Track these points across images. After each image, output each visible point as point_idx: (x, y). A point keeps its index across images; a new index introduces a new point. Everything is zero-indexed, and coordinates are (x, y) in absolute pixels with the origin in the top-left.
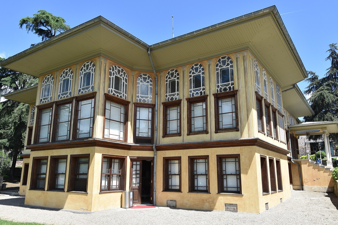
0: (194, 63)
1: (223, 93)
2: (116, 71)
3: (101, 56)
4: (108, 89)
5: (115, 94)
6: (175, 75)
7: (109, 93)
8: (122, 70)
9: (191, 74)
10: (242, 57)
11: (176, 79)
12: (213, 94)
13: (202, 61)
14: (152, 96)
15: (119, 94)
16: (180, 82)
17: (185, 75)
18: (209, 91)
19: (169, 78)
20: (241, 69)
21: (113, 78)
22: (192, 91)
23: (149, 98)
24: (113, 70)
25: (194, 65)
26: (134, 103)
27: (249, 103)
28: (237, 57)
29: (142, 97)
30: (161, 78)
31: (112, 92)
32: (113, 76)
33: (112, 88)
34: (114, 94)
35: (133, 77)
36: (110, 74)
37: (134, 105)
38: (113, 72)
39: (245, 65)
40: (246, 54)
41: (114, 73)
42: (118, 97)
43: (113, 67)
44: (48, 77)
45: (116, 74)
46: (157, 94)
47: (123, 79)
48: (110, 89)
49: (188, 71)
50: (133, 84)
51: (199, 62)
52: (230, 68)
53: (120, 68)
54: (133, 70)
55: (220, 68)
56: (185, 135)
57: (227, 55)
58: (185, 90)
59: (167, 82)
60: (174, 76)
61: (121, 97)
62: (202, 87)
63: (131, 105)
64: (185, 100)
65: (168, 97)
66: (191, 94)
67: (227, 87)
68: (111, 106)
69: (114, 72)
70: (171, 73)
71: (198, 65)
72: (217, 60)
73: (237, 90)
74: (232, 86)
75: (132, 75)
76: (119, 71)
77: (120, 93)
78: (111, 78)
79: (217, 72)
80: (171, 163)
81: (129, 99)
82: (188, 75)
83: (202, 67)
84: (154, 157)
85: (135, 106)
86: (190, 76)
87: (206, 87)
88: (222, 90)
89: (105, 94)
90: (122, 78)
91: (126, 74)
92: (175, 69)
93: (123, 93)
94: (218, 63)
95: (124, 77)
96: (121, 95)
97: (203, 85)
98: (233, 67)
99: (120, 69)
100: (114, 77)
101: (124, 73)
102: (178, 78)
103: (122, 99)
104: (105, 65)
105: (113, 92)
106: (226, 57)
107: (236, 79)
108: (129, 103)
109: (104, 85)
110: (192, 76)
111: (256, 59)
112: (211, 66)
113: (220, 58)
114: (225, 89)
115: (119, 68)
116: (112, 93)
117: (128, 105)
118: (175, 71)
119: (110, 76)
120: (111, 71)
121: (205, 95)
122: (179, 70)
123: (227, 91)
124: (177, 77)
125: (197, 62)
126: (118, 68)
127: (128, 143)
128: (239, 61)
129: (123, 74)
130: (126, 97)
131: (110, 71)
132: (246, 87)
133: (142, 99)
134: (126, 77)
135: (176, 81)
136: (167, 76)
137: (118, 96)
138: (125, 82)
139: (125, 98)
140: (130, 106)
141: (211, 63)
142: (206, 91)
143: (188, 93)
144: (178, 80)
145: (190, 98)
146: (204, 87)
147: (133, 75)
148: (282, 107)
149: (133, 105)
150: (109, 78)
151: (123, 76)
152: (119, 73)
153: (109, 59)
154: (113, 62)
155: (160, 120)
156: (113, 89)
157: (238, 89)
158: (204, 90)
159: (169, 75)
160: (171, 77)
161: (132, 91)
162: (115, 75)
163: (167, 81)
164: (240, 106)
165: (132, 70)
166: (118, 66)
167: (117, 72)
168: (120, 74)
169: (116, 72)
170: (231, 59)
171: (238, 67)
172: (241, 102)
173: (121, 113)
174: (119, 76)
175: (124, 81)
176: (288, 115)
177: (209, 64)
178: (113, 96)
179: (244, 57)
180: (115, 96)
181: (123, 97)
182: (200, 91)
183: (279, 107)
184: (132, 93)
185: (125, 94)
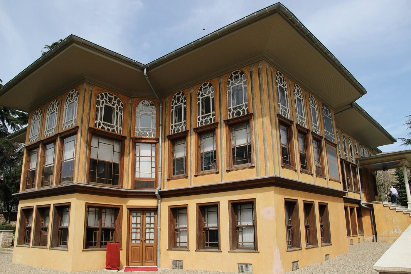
0: (203, 83)
1: (236, 118)
2: (106, 99)
3: (85, 82)
4: (94, 122)
5: (105, 127)
6: (182, 99)
7: (96, 127)
8: (115, 98)
9: (199, 97)
10: (257, 69)
11: (183, 104)
12: (224, 121)
13: (211, 79)
14: (155, 128)
15: (110, 128)
16: (187, 107)
17: (192, 99)
18: (219, 117)
19: (176, 104)
20: (256, 85)
21: (101, 108)
22: (201, 118)
23: (151, 131)
24: (102, 98)
25: (202, 85)
26: (132, 138)
27: (266, 130)
28: (251, 71)
29: (142, 130)
30: (166, 104)
31: (100, 125)
32: (102, 106)
33: (101, 120)
34: (102, 128)
35: (131, 105)
36: (98, 103)
37: (133, 140)
38: (101, 101)
39: (261, 79)
40: (261, 65)
41: (103, 102)
42: (109, 132)
43: (102, 95)
44: (37, 112)
45: (106, 102)
46: (161, 125)
47: (116, 109)
48: (98, 122)
49: (196, 93)
50: (132, 114)
51: (208, 81)
52: (244, 85)
53: (113, 95)
54: (131, 97)
55: (232, 87)
56: (192, 176)
57: (240, 69)
58: (192, 117)
59: (172, 110)
60: (180, 101)
61: (113, 131)
62: (211, 113)
63: (129, 140)
64: (192, 130)
65: (173, 128)
66: (200, 122)
67: (241, 111)
68: (99, 142)
69: (103, 100)
70: (177, 97)
71: (208, 85)
72: (228, 76)
73: (252, 114)
74: (246, 109)
75: (130, 104)
76: (110, 100)
77: (113, 127)
78: (98, 108)
79: (229, 92)
80: (178, 214)
81: (126, 134)
82: (196, 98)
83: (212, 87)
84: (157, 206)
85: (133, 142)
86: (199, 99)
87: (216, 113)
88: (235, 115)
89: (90, 128)
90: (115, 107)
91: (121, 102)
92: (182, 92)
93: (117, 126)
94: (229, 80)
95: (118, 106)
96: (113, 129)
97: (213, 110)
98: (247, 84)
99: (113, 97)
100: (104, 106)
101: (119, 102)
102: (185, 103)
103: (114, 133)
104: (90, 92)
105: (102, 125)
106: (239, 71)
107: (250, 99)
108: (125, 138)
109: (88, 117)
110: (201, 99)
111: (279, 71)
112: (221, 85)
113: (232, 73)
114: (238, 113)
115: (111, 95)
116: (100, 127)
117: (123, 141)
118: (181, 95)
119: (98, 106)
120: (100, 99)
121: (215, 122)
122: (186, 93)
123: (241, 115)
124: (184, 101)
125: (206, 81)
126: (109, 95)
127: (124, 188)
128: (253, 76)
129: (116, 102)
130: (121, 131)
131: (97, 99)
132: (262, 109)
133: (143, 132)
134: (121, 106)
135: (183, 106)
136: (173, 101)
137: (108, 129)
138: (119, 113)
139: (119, 133)
140: (127, 142)
141: (222, 81)
142: (216, 118)
143: (196, 121)
144: (184, 106)
145: (199, 127)
146: (214, 112)
147: (132, 102)
148: (334, 134)
149: (131, 141)
150: (96, 108)
151: (117, 104)
152: (110, 102)
153: (95, 85)
154: (102, 89)
155: (165, 159)
156: (102, 122)
157: (252, 112)
158: (214, 117)
159: (175, 100)
160: (177, 102)
161: (130, 123)
162: (105, 104)
163: (173, 108)
164: (256, 135)
165: (129, 97)
166: (108, 94)
167: (108, 101)
168: (113, 103)
169: (106, 101)
170: (245, 73)
171: (253, 83)
172: (256, 129)
173: (113, 151)
174: (110, 105)
175: (118, 111)
176: (356, 145)
177: (219, 82)
178: (102, 130)
179: (259, 69)
180: (104, 130)
181: (116, 132)
182: (209, 118)
183: (328, 133)
184: (130, 125)
185: (119, 128)
